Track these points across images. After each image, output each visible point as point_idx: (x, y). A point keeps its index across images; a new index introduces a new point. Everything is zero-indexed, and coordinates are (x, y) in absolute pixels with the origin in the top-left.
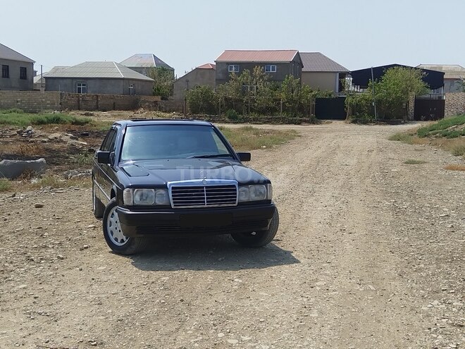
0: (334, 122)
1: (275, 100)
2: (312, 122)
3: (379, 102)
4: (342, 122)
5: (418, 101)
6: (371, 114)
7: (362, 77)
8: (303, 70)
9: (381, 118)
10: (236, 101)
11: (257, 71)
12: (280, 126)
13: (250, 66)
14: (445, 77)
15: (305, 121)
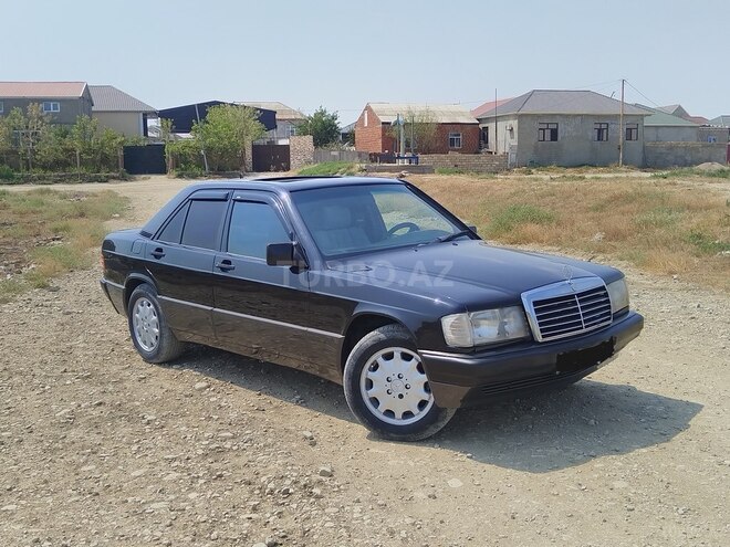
0: (153, 177)
1: (66, 150)
2: (123, 178)
3: (209, 150)
4: (163, 177)
5: (255, 148)
6: (200, 165)
7: (182, 118)
8: (93, 109)
9: (212, 169)
10: (7, 153)
11: (33, 110)
12: (80, 185)
13: (23, 103)
14: (277, 117)
15: (114, 178)
